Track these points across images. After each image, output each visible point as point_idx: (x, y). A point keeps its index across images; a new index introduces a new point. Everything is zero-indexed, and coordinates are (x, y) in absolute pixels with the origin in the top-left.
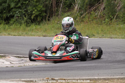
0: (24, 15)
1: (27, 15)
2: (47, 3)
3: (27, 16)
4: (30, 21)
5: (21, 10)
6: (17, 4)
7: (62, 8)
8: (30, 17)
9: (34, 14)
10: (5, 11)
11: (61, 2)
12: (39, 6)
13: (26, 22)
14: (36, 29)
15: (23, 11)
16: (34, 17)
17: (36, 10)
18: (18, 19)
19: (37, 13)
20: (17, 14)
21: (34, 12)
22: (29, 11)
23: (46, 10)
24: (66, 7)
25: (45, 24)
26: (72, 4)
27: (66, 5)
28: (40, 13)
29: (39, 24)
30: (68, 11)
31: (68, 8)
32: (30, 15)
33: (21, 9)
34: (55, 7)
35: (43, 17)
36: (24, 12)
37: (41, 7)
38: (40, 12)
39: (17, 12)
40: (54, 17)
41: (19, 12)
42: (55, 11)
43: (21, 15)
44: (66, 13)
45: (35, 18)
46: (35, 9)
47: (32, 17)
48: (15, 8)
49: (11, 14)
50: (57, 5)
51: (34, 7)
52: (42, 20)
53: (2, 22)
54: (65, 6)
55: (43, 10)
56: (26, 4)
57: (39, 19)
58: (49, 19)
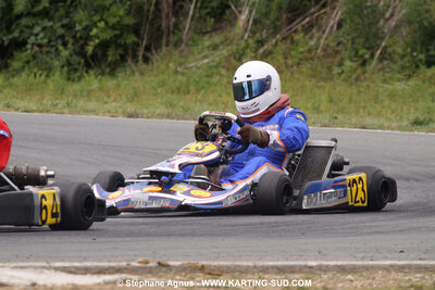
0: (60, 42)
1: (71, 41)
3: (69, 46)
4: (83, 61)
5: (50, 24)
7: (192, 20)
8: (82, 47)
9: (97, 36)
12: (114, 9)
13: (69, 64)
14: (101, 89)
15: (59, 24)
16: (95, 47)
17: (102, 24)
18: (41, 52)
19: (108, 35)
20: (37, 35)
21: (94, 31)
22: (78, 27)
23: (137, 24)
24: (208, 14)
25: (133, 73)
26: (229, 7)
27: (209, 10)
28: (115, 36)
29: (112, 73)
30: (214, 30)
31: (213, 20)
32: (82, 42)
33: (51, 19)
34: (170, 14)
35: (126, 50)
36: (61, 31)
37: (121, 12)
38: (117, 32)
39: (37, 29)
40: (164, 48)
41: (44, 29)
42: (169, 28)
43: (50, 41)
44: (206, 38)
45: (100, 52)
46: (100, 21)
47: (90, 49)
48: (29, 14)
49: (16, 34)
50: (178, 8)
51: (96, 11)
52: (123, 58)
54: (204, 12)
55: (128, 26)
57: (112, 55)
58: (148, 55)
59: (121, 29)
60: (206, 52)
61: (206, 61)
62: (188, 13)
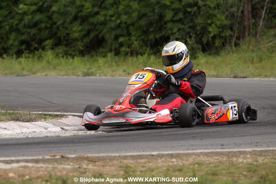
0: (188, 36)
1: (194, 36)
2: (234, 9)
3: (193, 38)
4: (200, 47)
5: (182, 27)
6: (176, 14)
7: (264, 20)
8: (201, 39)
10: (152, 29)
11: (263, 8)
15: (187, 26)
20: (175, 33)
22: (198, 28)
23: (232, 24)
24: (273, 16)
25: (229, 52)
27: (273, 14)
28: (219, 32)
29: (217, 53)
32: (200, 36)
33: (182, 24)
34: (251, 18)
35: (226, 39)
36: (189, 30)
37: (223, 18)
38: (221, 30)
39: (175, 30)
40: (247, 37)
41: (179, 30)
42: (249, 26)
44: (272, 30)
47: (205, 40)
48: (172, 21)
49: (163, 33)
50: (255, 13)
51: (208, 18)
52: (224, 44)
53: (146, 50)
54: (270, 15)
55: (226, 25)
56: (192, 13)
57: (218, 43)
58: (238, 42)
59: (222, 28)
60: (271, 39)
61: (271, 44)
62: (261, 16)
